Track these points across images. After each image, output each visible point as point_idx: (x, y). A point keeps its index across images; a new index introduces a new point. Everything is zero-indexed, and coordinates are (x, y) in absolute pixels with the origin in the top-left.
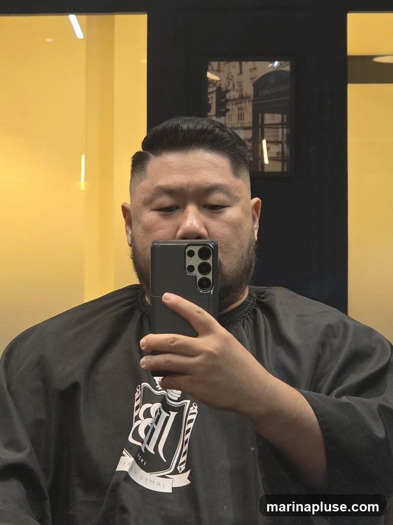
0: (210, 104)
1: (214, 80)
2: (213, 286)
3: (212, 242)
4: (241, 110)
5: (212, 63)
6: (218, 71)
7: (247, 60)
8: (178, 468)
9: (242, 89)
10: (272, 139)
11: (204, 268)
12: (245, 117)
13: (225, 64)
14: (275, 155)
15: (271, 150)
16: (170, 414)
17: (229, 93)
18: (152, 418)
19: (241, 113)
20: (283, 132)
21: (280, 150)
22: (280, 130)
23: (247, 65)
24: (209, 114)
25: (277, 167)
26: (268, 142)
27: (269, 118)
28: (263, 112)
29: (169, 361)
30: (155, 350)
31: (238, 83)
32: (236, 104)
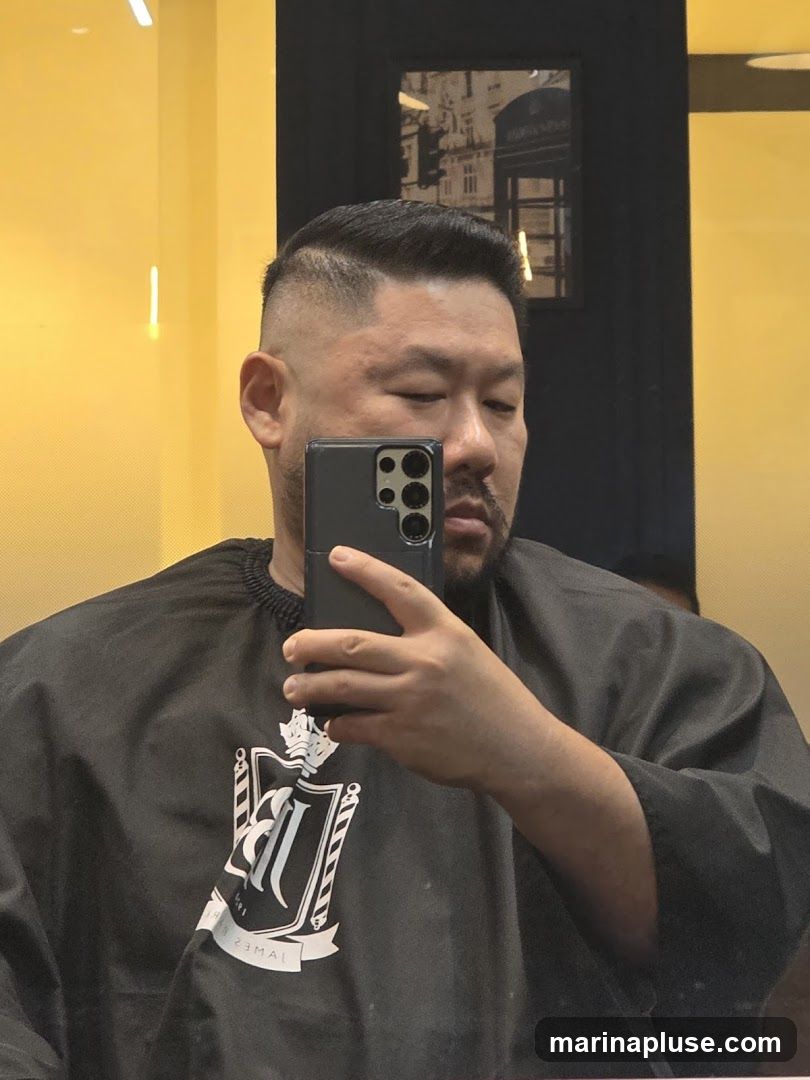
0: (406, 160)
1: (414, 109)
2: (432, 532)
4: (470, 172)
5: (408, 74)
6: (422, 92)
7: (481, 68)
8: (313, 920)
9: (472, 128)
10: (535, 231)
11: (414, 495)
12: (478, 186)
13: (436, 75)
14: (542, 264)
15: (536, 254)
17: (445, 136)
18: (272, 818)
19: (471, 178)
20: (557, 214)
21: (552, 253)
22: (552, 211)
23: (482, 79)
24: (404, 180)
25: (547, 289)
26: (529, 237)
27: (527, 188)
28: (516, 175)
29: (345, 685)
30: (314, 663)
31: (463, 116)
32: (460, 159)
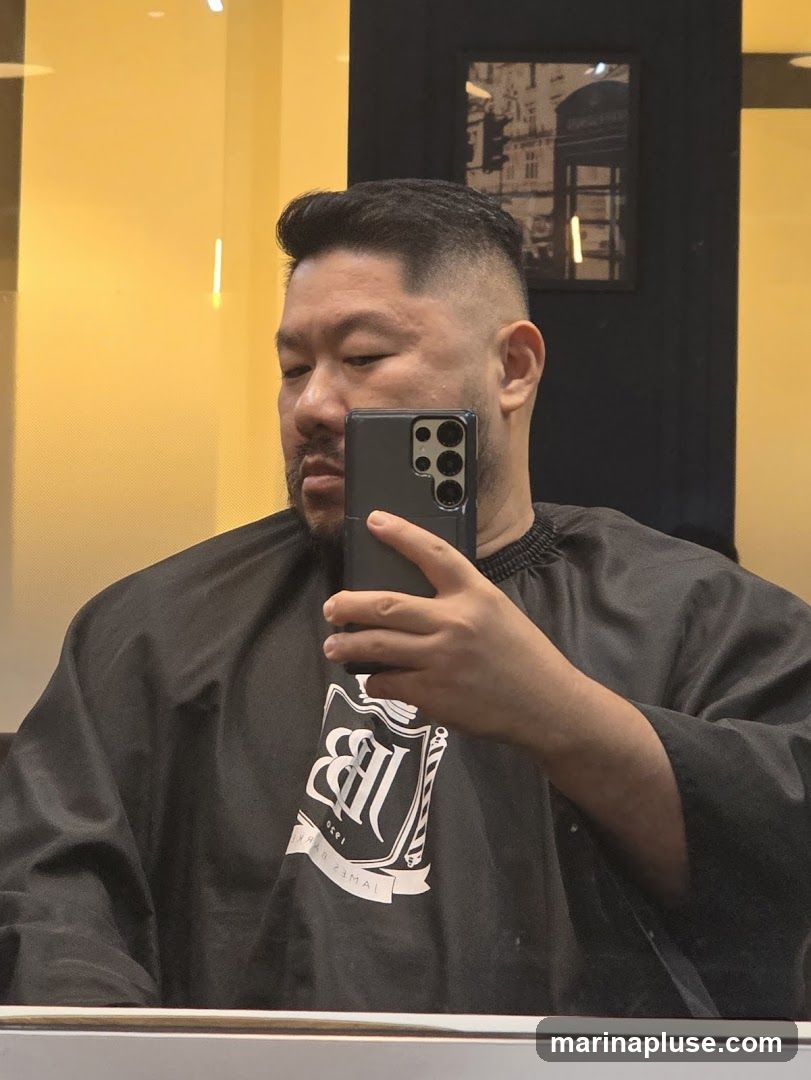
0: (472, 146)
1: (480, 99)
2: (465, 498)
3: (467, 412)
4: (533, 158)
5: (477, 64)
6: (488, 82)
7: (545, 61)
8: (407, 857)
9: (535, 117)
10: (591, 216)
11: (448, 463)
12: (539, 173)
13: (502, 66)
14: (595, 247)
15: (589, 238)
16: (393, 750)
17: (509, 124)
18: (351, 755)
19: (532, 165)
20: (613, 201)
21: (607, 238)
22: (608, 199)
23: (546, 71)
24: (470, 165)
25: (600, 271)
26: (582, 222)
27: (586, 175)
28: (576, 162)
31: (527, 105)
32: (523, 146)
